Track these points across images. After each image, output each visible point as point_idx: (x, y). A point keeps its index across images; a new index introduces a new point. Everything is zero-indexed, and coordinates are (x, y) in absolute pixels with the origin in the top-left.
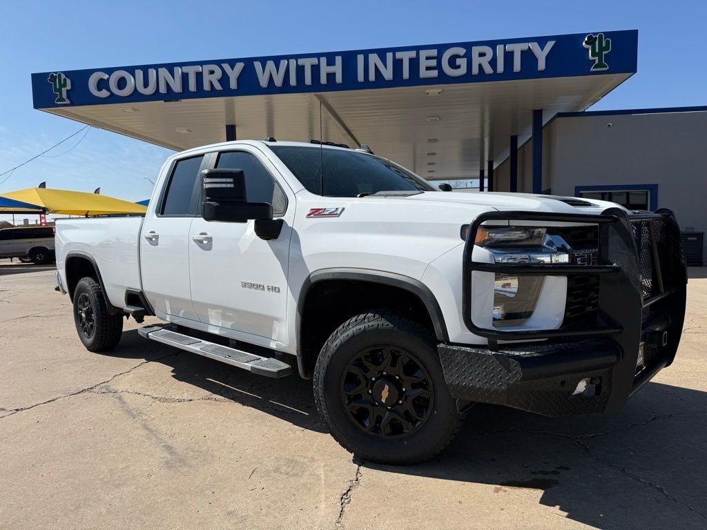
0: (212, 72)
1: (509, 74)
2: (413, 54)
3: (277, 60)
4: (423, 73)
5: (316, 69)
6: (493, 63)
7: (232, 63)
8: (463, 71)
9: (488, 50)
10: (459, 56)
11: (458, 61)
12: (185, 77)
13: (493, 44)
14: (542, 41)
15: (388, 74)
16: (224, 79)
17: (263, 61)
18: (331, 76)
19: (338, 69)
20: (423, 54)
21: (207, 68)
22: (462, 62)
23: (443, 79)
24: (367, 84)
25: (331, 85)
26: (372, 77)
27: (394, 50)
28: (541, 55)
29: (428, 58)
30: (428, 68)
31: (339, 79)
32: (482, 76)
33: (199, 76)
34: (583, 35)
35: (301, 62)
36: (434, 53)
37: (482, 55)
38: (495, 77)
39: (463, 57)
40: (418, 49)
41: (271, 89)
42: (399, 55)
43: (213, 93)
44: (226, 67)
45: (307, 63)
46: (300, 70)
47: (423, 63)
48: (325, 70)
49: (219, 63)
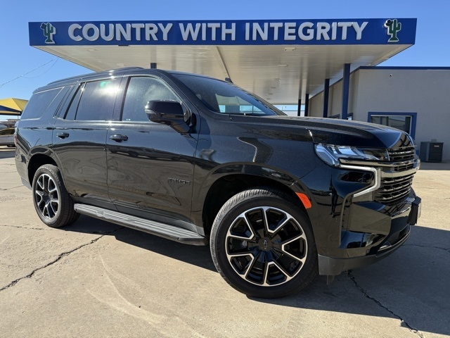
0: (151, 29)
1: (339, 41)
2: (281, 25)
3: (194, 23)
4: (287, 37)
5: (219, 31)
6: (330, 33)
7: (165, 23)
8: (311, 37)
9: (327, 25)
10: (309, 28)
11: (309, 31)
12: (133, 30)
13: (330, 21)
14: (360, 21)
15: (264, 36)
16: (159, 34)
17: (185, 23)
18: (229, 36)
19: (233, 31)
20: (287, 25)
21: (148, 26)
22: (311, 32)
23: (298, 41)
24: (251, 42)
25: (228, 41)
26: (254, 38)
27: (269, 21)
28: (359, 30)
29: (290, 28)
30: (290, 34)
31: (233, 38)
32: (323, 42)
33: (143, 30)
34: (385, 20)
35: (210, 25)
36: (294, 24)
37: (323, 28)
38: (331, 42)
39: (312, 28)
40: (284, 21)
41: (190, 41)
42: (272, 25)
43: (152, 42)
44: (161, 25)
45: (214, 26)
46: (209, 30)
47: (287, 31)
48: (225, 31)
49: (156, 22)
